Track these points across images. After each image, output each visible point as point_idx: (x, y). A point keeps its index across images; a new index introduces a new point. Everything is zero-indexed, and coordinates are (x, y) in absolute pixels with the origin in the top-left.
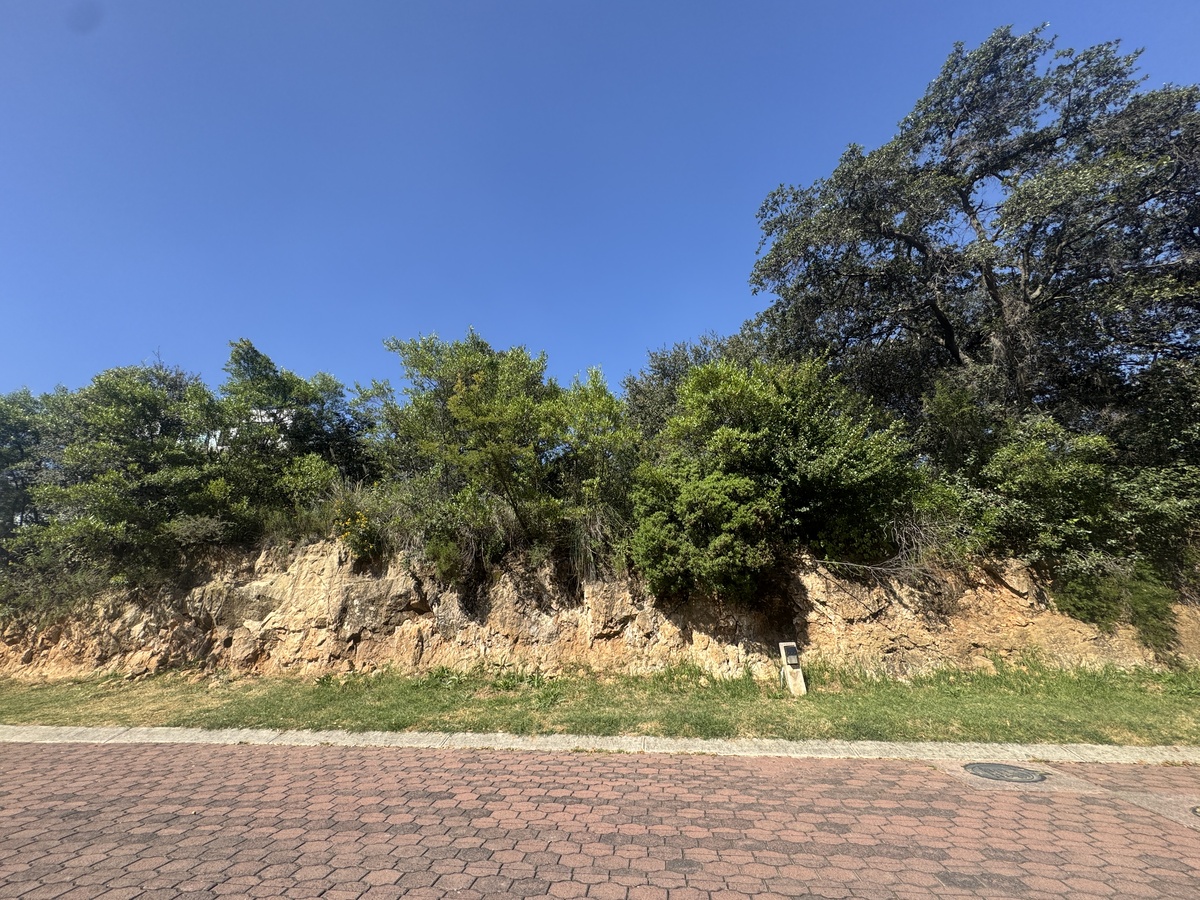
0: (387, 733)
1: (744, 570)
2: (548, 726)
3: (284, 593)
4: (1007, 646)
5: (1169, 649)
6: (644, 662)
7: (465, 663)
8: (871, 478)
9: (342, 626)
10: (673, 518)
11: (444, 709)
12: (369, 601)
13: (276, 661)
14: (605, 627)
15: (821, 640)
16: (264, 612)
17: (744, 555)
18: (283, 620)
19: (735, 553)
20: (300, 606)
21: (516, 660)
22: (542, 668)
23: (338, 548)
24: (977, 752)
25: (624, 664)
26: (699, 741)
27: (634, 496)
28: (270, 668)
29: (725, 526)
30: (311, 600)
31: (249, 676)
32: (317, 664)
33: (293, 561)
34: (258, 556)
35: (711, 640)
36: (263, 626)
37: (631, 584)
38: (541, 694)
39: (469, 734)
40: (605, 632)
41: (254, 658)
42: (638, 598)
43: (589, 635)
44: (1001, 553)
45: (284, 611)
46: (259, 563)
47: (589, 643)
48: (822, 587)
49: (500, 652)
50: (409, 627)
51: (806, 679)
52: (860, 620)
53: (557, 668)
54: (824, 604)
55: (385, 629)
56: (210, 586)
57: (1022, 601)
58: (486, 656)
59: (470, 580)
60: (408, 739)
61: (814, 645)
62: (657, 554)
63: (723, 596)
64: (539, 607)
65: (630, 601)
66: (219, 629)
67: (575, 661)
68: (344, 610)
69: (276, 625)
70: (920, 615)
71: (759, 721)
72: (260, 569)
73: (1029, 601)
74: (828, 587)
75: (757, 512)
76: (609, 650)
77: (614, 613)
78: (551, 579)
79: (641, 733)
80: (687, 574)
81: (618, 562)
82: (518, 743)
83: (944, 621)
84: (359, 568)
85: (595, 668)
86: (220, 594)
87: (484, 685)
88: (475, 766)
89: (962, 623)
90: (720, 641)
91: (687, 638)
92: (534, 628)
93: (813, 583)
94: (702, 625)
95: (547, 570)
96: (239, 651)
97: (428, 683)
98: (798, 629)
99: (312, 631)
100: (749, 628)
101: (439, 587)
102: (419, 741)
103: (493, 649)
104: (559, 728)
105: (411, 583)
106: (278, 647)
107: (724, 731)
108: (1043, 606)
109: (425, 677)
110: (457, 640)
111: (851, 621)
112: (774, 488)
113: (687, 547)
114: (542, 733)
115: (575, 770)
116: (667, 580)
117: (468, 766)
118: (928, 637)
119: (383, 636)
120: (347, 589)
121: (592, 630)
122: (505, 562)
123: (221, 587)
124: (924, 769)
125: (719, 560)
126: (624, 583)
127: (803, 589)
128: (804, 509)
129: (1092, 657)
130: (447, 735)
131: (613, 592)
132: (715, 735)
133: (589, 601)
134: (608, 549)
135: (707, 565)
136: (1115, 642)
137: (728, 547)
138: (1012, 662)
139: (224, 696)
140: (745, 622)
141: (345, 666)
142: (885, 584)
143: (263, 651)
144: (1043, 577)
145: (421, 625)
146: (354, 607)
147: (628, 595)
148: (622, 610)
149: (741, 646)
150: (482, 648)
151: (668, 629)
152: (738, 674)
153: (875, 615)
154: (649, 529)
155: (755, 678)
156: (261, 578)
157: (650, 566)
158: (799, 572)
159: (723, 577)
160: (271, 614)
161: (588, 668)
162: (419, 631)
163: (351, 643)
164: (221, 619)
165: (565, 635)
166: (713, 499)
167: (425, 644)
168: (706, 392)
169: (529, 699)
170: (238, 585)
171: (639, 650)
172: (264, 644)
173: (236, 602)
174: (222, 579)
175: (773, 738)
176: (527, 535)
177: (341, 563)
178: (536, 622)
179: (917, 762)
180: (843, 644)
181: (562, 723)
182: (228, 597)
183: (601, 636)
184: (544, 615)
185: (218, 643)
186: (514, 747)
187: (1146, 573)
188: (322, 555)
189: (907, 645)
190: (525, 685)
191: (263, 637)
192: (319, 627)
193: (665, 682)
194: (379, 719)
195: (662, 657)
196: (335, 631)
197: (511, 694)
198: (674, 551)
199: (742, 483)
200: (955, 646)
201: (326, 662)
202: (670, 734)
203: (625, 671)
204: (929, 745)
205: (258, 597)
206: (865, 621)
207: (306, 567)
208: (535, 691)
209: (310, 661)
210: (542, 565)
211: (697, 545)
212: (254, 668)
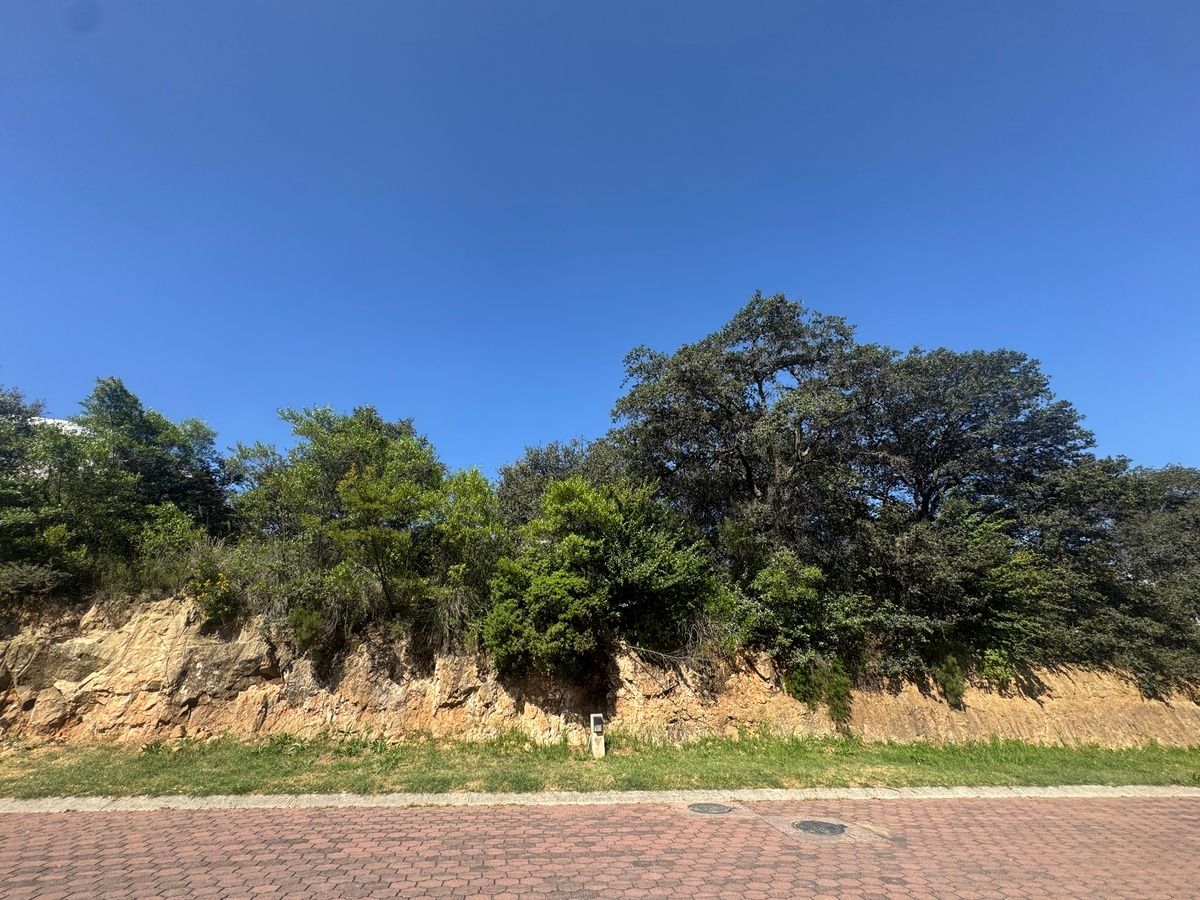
0: (232, 797)
1: (572, 653)
2: (388, 786)
3: (114, 652)
4: (750, 719)
5: (845, 722)
6: (480, 729)
7: (310, 729)
8: (673, 586)
9: (178, 690)
10: (521, 605)
11: (286, 774)
12: (215, 664)
13: (90, 727)
14: (450, 697)
15: (624, 712)
16: (82, 673)
17: (572, 641)
18: (108, 681)
19: (566, 639)
20: (131, 667)
21: (361, 727)
22: (386, 734)
23: (188, 606)
24: (701, 797)
25: (462, 732)
26: (513, 795)
27: (493, 583)
28: (79, 734)
29: (561, 616)
30: (147, 662)
31: (53, 743)
32: (141, 730)
33: (130, 618)
34: (86, 609)
35: (539, 710)
36: (81, 688)
37: (479, 659)
38: (383, 759)
39: (314, 796)
40: (450, 701)
41: (61, 723)
42: (483, 671)
43: (434, 704)
44: (757, 648)
45: (111, 672)
46: (88, 617)
47: (434, 712)
48: (631, 668)
49: (347, 719)
50: (255, 693)
51: (607, 744)
52: (655, 696)
53: (401, 735)
54: (631, 682)
55: (227, 695)
56: (18, 640)
57: (766, 684)
58: (331, 723)
59: (327, 648)
60: (252, 801)
61: (619, 716)
62: (504, 636)
63: (555, 673)
64: (391, 676)
65: (476, 674)
66: (18, 689)
67: (418, 728)
68: (184, 673)
69: (98, 687)
70: (698, 694)
71: (564, 778)
72: (88, 624)
73: (770, 685)
74: (635, 668)
75: (588, 607)
76: (450, 718)
77: (460, 684)
78: (406, 651)
79: (468, 790)
80: (526, 654)
81: (470, 639)
82: (360, 801)
83: (714, 698)
84: (206, 630)
85: (436, 735)
86: (30, 649)
87: (326, 752)
88: (322, 820)
89: (726, 699)
90: (546, 712)
91: (520, 709)
92: (384, 697)
93: (625, 664)
94: (533, 697)
95: (404, 643)
96: (42, 714)
97: (269, 750)
98: (609, 703)
99: (142, 694)
100: (571, 701)
101: (294, 653)
102: (265, 802)
103: (340, 716)
104: (398, 787)
105: (265, 648)
106: (95, 711)
107: (535, 787)
108: (778, 689)
109: (266, 743)
110: (305, 706)
111: (648, 697)
112: (603, 587)
113: (530, 630)
114: (382, 793)
115: (410, 819)
116: (511, 658)
117: (315, 821)
118: (701, 711)
119: (223, 701)
120: (191, 651)
121: (438, 699)
122: (365, 633)
123: (32, 642)
124: (662, 809)
125: (553, 644)
126: (473, 658)
127: (617, 669)
128: (624, 605)
129: (800, 728)
130: (293, 797)
131: (462, 665)
132: (526, 790)
133: (439, 673)
134: (463, 626)
135: (543, 648)
136: (816, 717)
137: (562, 634)
138: (751, 731)
139: (24, 766)
140: (568, 695)
141: (177, 731)
142: (676, 668)
143: (73, 715)
144: (781, 667)
145: (268, 691)
146: (196, 670)
147: (475, 668)
148: (468, 682)
149: (562, 716)
150: (329, 715)
151: (505, 700)
152: (556, 740)
153: (666, 693)
154: (501, 613)
155: (569, 744)
156: (86, 635)
157: (497, 645)
158: (616, 655)
159: (555, 658)
160: (94, 674)
161: (429, 735)
162: (265, 697)
163: (185, 708)
164: (25, 678)
165: (412, 704)
166: (555, 594)
167: (269, 711)
168: (562, 504)
169: (371, 764)
170: (55, 641)
171: (477, 719)
172: (76, 707)
173: (50, 660)
174: (34, 633)
175: (570, 791)
176: (391, 608)
177: (188, 623)
178: (386, 691)
179: (662, 804)
180: (641, 714)
181: (401, 783)
182: (40, 654)
183: (445, 705)
184: (395, 685)
185: (14, 706)
186: (356, 804)
187: (839, 667)
188: (168, 614)
189: (685, 716)
190: (368, 751)
191: (78, 701)
192: (150, 690)
193: (494, 748)
194: (222, 783)
195: (496, 725)
196: (169, 695)
197: (354, 760)
198: (518, 634)
199: (579, 582)
200: (717, 718)
201: (152, 728)
202: (492, 790)
203: (462, 738)
204: (674, 793)
205: (80, 656)
206: (658, 697)
207: (146, 626)
208: (377, 757)
209: (133, 727)
210: (400, 637)
211: (538, 629)
212: (58, 735)
